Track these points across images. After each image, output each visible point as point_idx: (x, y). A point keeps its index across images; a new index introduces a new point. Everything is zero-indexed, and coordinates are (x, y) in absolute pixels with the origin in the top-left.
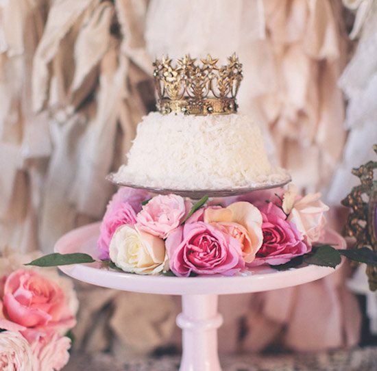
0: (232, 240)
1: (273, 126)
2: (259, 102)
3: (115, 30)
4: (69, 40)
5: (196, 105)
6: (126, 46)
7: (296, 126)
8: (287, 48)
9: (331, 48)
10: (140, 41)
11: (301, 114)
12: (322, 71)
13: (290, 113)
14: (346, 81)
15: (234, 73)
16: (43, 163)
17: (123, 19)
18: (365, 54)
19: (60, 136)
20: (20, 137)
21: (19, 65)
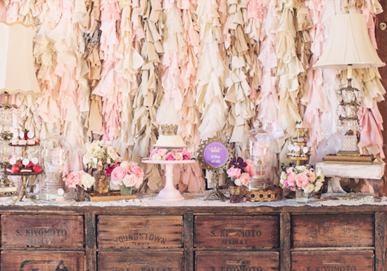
1: (184, 139)
2: (181, 133)
3: (149, 117)
4: (139, 120)
5: (169, 133)
6: (151, 121)
7: (189, 139)
8: (187, 122)
9: (196, 122)
10: (155, 120)
11: (190, 136)
12: (195, 127)
13: (188, 136)
14: (200, 129)
15: (176, 127)
16: (132, 147)
17: (151, 115)
18: (204, 123)
19: (136, 142)
20: (127, 142)
21: (127, 125)
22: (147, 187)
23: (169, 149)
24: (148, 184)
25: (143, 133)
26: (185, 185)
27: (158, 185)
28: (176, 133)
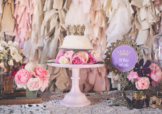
0: (83, 59)
1: (91, 41)
2: (88, 36)
3: (58, 20)
4: (49, 22)
5: (76, 34)
6: (61, 24)
7: (96, 41)
8: (94, 25)
9: (103, 25)
10: (64, 23)
11: (97, 39)
12: (102, 29)
13: (95, 39)
14: (106, 32)
15: (83, 28)
16: (42, 48)
17: (60, 18)
18: (111, 26)
19: (46, 43)
20: (37, 43)
21: (37, 27)
22: (55, 87)
23: (76, 51)
24: (56, 83)
25: (52, 35)
26: (91, 85)
27: (65, 84)
28: (82, 34)
